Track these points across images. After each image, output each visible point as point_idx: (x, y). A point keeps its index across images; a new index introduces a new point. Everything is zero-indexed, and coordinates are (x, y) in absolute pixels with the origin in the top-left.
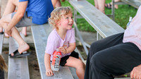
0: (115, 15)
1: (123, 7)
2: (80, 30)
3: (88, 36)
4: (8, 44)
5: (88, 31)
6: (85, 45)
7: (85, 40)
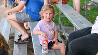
0: (88, 15)
1: (94, 9)
2: (63, 25)
3: (69, 29)
4: (14, 34)
5: (69, 26)
6: (67, 35)
7: (67, 32)
